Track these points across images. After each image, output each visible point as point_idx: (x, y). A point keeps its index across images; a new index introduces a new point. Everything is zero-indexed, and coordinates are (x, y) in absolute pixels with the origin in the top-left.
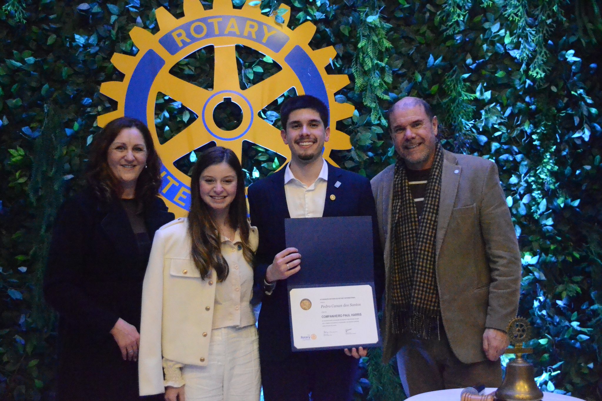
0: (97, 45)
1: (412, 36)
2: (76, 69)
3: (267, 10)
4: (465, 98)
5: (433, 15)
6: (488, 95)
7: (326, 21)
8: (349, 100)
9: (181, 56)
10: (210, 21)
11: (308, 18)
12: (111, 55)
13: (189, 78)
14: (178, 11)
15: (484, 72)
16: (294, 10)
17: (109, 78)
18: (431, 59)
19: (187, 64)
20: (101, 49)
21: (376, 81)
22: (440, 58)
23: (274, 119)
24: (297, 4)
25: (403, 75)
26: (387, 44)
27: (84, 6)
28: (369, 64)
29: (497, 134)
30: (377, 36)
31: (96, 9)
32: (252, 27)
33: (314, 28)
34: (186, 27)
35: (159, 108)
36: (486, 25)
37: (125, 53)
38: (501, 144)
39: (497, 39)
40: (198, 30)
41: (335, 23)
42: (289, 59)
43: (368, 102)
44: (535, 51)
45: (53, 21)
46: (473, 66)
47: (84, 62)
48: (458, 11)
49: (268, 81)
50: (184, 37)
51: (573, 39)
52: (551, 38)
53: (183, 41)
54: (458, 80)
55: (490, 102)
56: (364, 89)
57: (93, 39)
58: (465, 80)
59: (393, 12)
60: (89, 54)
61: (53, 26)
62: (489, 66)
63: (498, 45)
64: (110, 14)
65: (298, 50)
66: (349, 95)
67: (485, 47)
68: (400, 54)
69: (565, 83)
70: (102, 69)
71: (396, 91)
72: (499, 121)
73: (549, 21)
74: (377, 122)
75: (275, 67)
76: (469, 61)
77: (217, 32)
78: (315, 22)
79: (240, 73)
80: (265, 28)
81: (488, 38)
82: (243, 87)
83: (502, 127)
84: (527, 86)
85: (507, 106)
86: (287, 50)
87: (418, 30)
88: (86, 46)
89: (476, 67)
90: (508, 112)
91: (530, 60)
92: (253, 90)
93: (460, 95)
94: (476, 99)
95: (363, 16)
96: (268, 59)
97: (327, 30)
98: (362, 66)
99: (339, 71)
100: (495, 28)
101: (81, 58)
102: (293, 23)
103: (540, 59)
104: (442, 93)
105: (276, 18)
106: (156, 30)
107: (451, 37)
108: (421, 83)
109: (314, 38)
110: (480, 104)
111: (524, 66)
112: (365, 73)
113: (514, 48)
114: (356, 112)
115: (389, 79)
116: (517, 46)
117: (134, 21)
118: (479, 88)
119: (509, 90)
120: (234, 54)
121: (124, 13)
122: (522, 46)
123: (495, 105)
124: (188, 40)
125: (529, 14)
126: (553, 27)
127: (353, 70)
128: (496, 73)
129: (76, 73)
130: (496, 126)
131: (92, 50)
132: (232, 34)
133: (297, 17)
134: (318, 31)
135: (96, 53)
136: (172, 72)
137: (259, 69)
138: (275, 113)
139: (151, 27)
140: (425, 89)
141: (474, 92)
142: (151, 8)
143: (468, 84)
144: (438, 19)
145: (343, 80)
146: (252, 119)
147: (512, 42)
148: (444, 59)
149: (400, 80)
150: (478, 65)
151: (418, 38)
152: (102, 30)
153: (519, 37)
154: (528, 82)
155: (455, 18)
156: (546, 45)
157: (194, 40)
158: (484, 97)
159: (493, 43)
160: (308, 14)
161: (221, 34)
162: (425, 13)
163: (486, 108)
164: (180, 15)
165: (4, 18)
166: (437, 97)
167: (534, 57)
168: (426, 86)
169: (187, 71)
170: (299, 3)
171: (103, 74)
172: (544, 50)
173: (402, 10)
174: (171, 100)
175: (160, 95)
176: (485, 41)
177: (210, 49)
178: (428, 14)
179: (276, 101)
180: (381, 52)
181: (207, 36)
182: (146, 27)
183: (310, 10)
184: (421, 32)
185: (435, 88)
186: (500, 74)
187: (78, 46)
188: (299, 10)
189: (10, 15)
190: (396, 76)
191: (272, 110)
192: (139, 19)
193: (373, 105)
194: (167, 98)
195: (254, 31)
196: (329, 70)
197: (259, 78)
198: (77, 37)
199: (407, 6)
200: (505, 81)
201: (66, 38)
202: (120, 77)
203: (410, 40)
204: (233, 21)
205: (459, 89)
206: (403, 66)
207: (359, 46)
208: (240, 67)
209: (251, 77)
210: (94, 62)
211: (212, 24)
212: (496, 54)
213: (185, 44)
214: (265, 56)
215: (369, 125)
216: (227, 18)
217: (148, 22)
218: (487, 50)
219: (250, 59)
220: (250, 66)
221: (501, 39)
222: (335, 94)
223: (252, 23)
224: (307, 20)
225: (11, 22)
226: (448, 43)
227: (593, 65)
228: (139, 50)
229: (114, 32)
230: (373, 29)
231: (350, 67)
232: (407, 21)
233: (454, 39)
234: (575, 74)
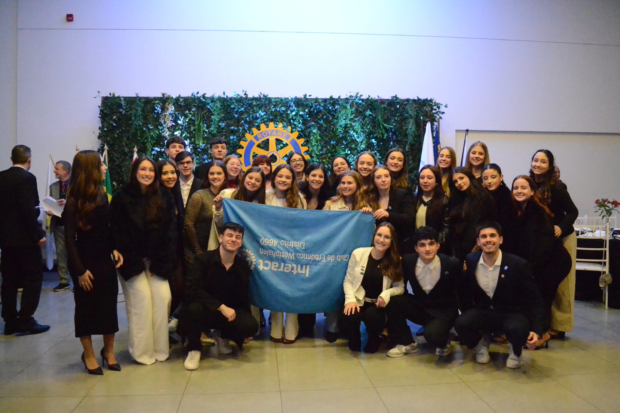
0: (236, 139)
1: (327, 135)
2: (231, 145)
3: (284, 128)
4: (342, 153)
5: (333, 129)
6: (349, 152)
7: (302, 131)
8: (308, 154)
9: (260, 141)
10: (268, 131)
11: (296, 130)
12: (240, 142)
13: (262, 148)
14: (259, 128)
15: (349, 145)
16: (292, 128)
17: (239, 148)
18: (332, 142)
19: (261, 144)
20: (237, 140)
21: (315, 149)
22: (335, 142)
23: (286, 160)
24: (293, 126)
25: (325, 146)
26: (319, 138)
27: (232, 128)
28: (313, 144)
29: (352, 164)
30: (316, 135)
31: (236, 128)
32: (280, 133)
33: (298, 133)
34: (261, 133)
35: (254, 156)
36: (349, 131)
37: (244, 141)
38: (353, 166)
39: (352, 135)
40: (265, 134)
41: (304, 131)
42: (291, 142)
43: (313, 155)
44: (363, 139)
45: (224, 132)
46: (345, 144)
47: (233, 144)
48: (340, 128)
49: (284, 148)
50: (261, 136)
51: (375, 135)
52: (368, 136)
53: (260, 137)
54: (340, 148)
55: (350, 154)
56: (312, 151)
57: (235, 137)
58: (343, 148)
59: (322, 127)
60: (234, 141)
61: (224, 133)
62: (351, 143)
63: (353, 137)
64: (240, 130)
65: (293, 140)
66: (308, 153)
67: (348, 138)
68: (323, 140)
69: (373, 148)
70: (237, 145)
71: (322, 151)
72: (352, 160)
73: (367, 131)
74: (315, 161)
75: (287, 145)
76: (344, 142)
77: (270, 135)
78: (298, 131)
79: (276, 146)
80: (284, 133)
81: (350, 135)
82: (277, 150)
83: (353, 162)
84: (361, 149)
85: (356, 155)
86: (290, 139)
87: (329, 133)
88: (233, 139)
89: (346, 144)
90: (355, 157)
91: (361, 142)
92: (280, 151)
93: (340, 152)
94: (346, 154)
95: (312, 130)
96: (284, 143)
97: (302, 134)
98: (312, 144)
99: (305, 146)
100: (352, 132)
101: (232, 142)
102: (292, 132)
103: (364, 142)
104: (336, 152)
105: (287, 131)
106: (253, 134)
107: (339, 135)
108: (329, 149)
109: (298, 136)
110: (347, 155)
111: (360, 143)
112: (313, 146)
113: (357, 138)
114: (310, 158)
115: (320, 148)
116: (358, 138)
117: (247, 131)
118: (347, 150)
119: (356, 150)
120: (275, 141)
121: (244, 129)
122: (360, 138)
123: (352, 155)
124: (262, 137)
125: (362, 128)
126: (369, 132)
127: (309, 145)
128: (352, 145)
129: (230, 147)
130: (351, 161)
131: (235, 140)
132: (274, 135)
133: (293, 130)
134: (299, 134)
135: (236, 141)
136: (257, 146)
137: (282, 145)
138: (286, 158)
139: (251, 133)
140: (331, 151)
141: (345, 151)
142: (251, 128)
143: (344, 149)
144: (334, 130)
145: (306, 148)
146: (280, 159)
147: (357, 136)
148: (336, 142)
149: (323, 147)
150: (347, 144)
151: (329, 135)
152: (237, 134)
153: (359, 135)
154: (362, 148)
155: (339, 130)
156: (366, 138)
157: (263, 137)
158: (348, 153)
159: (351, 137)
160: (296, 129)
161: (271, 135)
162: (331, 128)
163: (349, 156)
164: (259, 130)
165: (210, 131)
166: (334, 153)
167: (363, 141)
168: (331, 149)
169: (261, 146)
170: (294, 126)
171: (237, 147)
172: (366, 139)
173: (324, 127)
174: (257, 154)
175: (254, 153)
176: (349, 136)
177: (268, 140)
178: (332, 128)
179: (287, 155)
180: (317, 140)
181: (267, 136)
182: (250, 133)
183: (297, 128)
184: (330, 133)
185: (333, 150)
186: (353, 146)
187: (231, 139)
188: (294, 128)
189: (212, 131)
190: (322, 147)
191: (286, 157)
192: (248, 131)
193: (314, 156)
194: (256, 154)
195: (280, 134)
196: (302, 145)
197: (282, 148)
198: (231, 137)
199: (326, 126)
200: (355, 148)
201: (228, 137)
202: (243, 148)
203: (327, 136)
204: (274, 131)
205: (340, 151)
206: (324, 144)
207: (311, 139)
208: (276, 145)
209: (280, 148)
210: (235, 143)
211: (269, 132)
212: (352, 140)
213: (261, 138)
214: (283, 141)
215: (313, 161)
216: (273, 131)
217: (250, 132)
218: (349, 139)
219: (279, 142)
220: (279, 144)
221: (354, 136)
222: (304, 152)
223: (280, 132)
224: (296, 131)
225: (212, 133)
226: (338, 137)
227: (381, 143)
228: (248, 140)
229: (241, 135)
230: (314, 134)
231: (308, 144)
232: (326, 130)
233: (339, 136)
234: (375, 146)
